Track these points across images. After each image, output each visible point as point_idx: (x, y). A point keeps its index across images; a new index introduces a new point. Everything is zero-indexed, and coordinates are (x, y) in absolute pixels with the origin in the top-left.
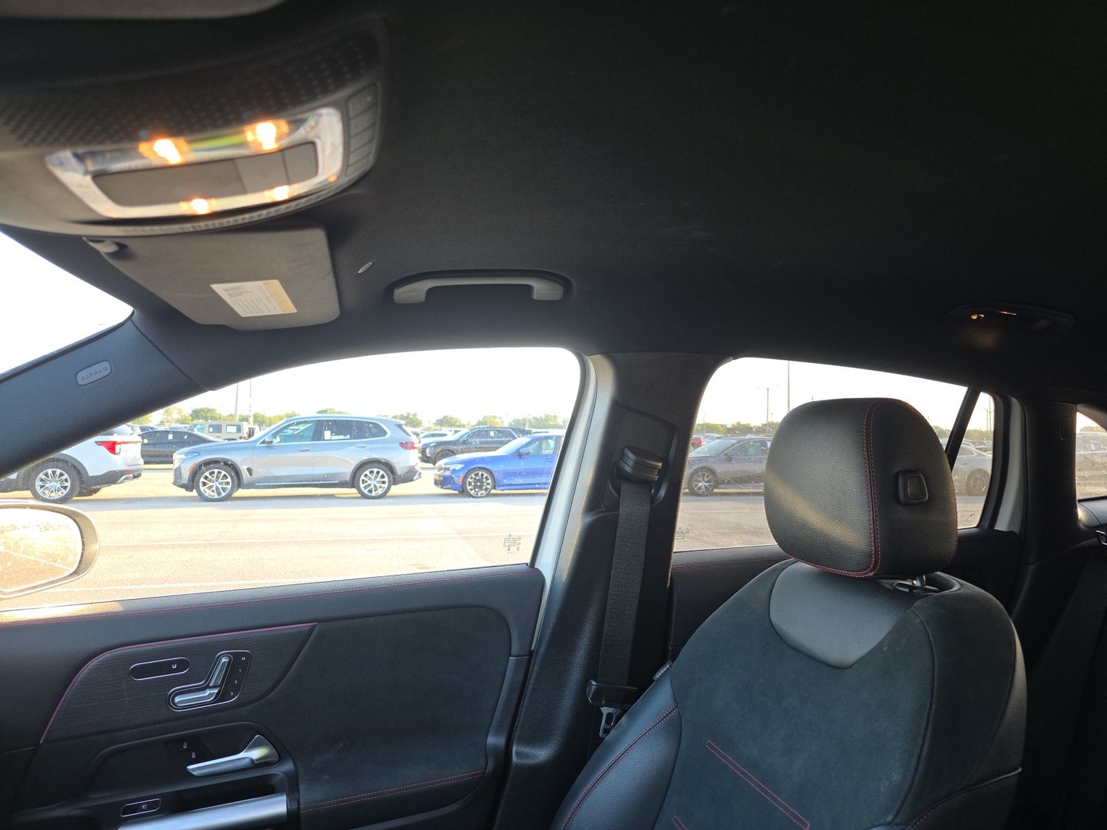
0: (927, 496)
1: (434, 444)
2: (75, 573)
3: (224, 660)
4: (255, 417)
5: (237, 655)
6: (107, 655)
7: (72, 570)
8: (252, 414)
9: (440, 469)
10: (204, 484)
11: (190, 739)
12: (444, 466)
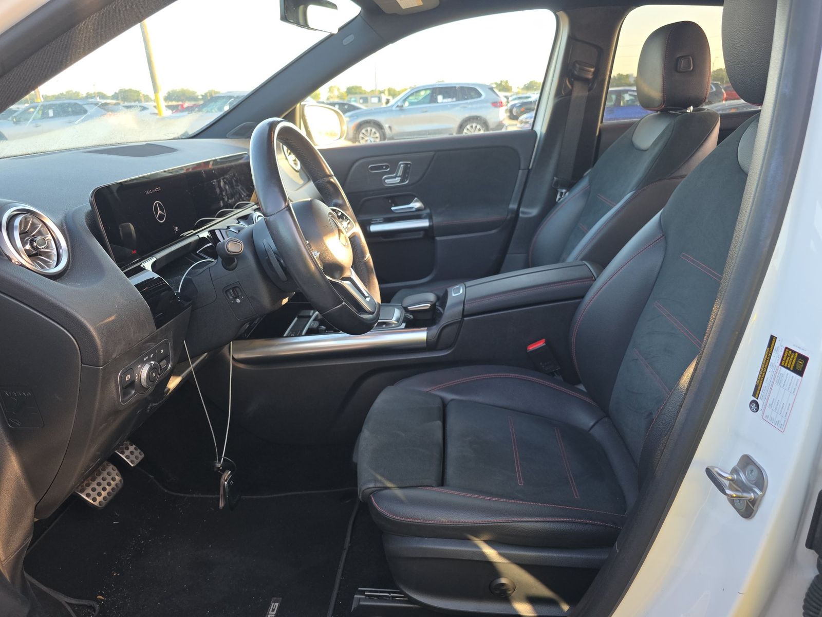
0: (692, 68)
1: (519, 105)
2: (339, 139)
3: (402, 166)
4: (389, 90)
5: (407, 164)
6: (360, 162)
7: (339, 137)
8: (387, 89)
9: (522, 122)
10: (363, 138)
11: (391, 197)
12: (524, 121)
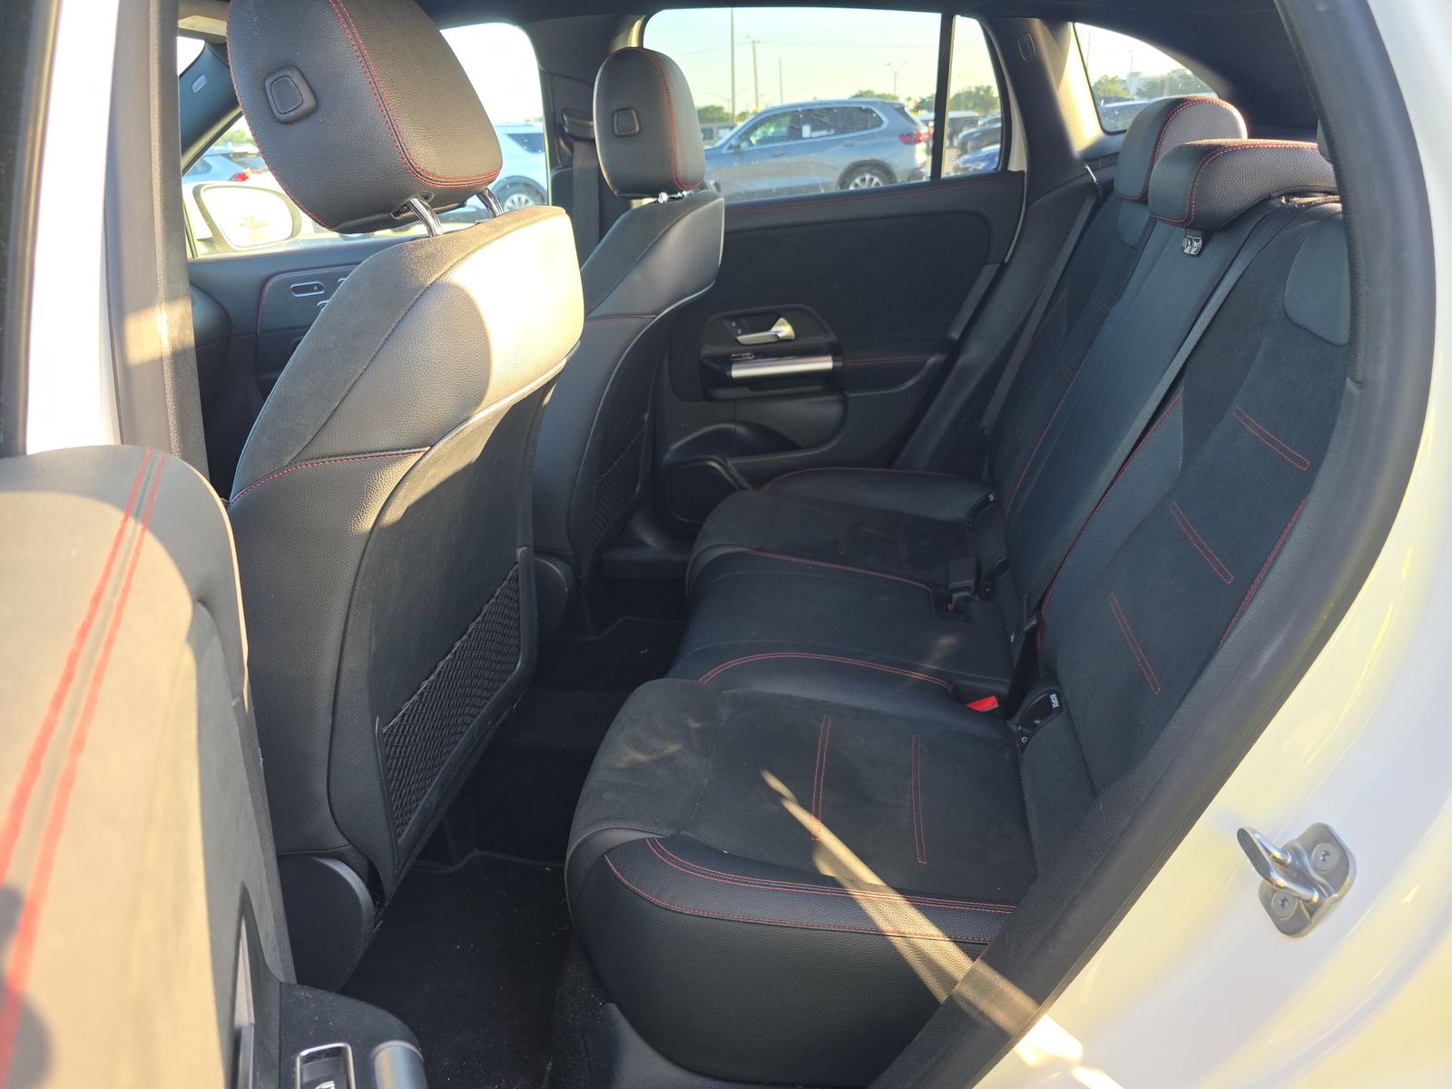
0: (638, 129)
1: (978, 134)
